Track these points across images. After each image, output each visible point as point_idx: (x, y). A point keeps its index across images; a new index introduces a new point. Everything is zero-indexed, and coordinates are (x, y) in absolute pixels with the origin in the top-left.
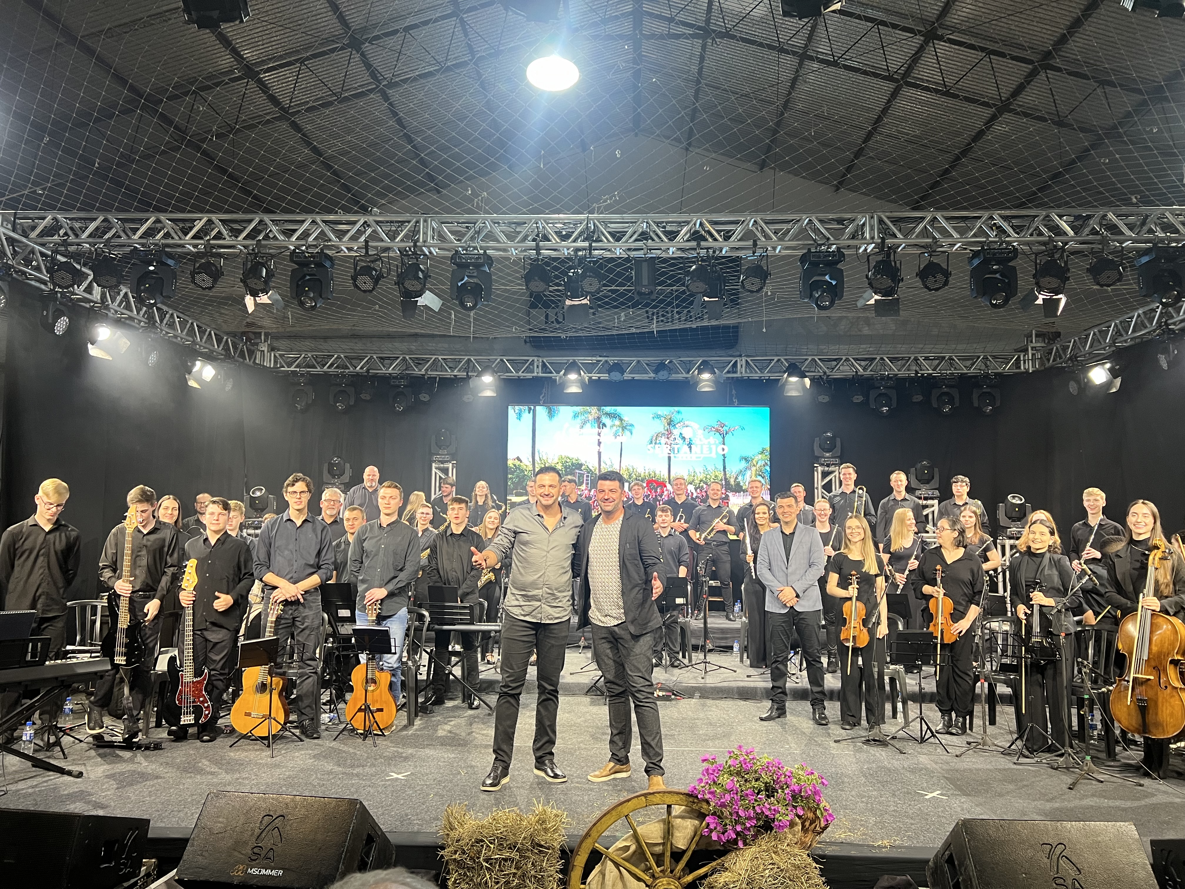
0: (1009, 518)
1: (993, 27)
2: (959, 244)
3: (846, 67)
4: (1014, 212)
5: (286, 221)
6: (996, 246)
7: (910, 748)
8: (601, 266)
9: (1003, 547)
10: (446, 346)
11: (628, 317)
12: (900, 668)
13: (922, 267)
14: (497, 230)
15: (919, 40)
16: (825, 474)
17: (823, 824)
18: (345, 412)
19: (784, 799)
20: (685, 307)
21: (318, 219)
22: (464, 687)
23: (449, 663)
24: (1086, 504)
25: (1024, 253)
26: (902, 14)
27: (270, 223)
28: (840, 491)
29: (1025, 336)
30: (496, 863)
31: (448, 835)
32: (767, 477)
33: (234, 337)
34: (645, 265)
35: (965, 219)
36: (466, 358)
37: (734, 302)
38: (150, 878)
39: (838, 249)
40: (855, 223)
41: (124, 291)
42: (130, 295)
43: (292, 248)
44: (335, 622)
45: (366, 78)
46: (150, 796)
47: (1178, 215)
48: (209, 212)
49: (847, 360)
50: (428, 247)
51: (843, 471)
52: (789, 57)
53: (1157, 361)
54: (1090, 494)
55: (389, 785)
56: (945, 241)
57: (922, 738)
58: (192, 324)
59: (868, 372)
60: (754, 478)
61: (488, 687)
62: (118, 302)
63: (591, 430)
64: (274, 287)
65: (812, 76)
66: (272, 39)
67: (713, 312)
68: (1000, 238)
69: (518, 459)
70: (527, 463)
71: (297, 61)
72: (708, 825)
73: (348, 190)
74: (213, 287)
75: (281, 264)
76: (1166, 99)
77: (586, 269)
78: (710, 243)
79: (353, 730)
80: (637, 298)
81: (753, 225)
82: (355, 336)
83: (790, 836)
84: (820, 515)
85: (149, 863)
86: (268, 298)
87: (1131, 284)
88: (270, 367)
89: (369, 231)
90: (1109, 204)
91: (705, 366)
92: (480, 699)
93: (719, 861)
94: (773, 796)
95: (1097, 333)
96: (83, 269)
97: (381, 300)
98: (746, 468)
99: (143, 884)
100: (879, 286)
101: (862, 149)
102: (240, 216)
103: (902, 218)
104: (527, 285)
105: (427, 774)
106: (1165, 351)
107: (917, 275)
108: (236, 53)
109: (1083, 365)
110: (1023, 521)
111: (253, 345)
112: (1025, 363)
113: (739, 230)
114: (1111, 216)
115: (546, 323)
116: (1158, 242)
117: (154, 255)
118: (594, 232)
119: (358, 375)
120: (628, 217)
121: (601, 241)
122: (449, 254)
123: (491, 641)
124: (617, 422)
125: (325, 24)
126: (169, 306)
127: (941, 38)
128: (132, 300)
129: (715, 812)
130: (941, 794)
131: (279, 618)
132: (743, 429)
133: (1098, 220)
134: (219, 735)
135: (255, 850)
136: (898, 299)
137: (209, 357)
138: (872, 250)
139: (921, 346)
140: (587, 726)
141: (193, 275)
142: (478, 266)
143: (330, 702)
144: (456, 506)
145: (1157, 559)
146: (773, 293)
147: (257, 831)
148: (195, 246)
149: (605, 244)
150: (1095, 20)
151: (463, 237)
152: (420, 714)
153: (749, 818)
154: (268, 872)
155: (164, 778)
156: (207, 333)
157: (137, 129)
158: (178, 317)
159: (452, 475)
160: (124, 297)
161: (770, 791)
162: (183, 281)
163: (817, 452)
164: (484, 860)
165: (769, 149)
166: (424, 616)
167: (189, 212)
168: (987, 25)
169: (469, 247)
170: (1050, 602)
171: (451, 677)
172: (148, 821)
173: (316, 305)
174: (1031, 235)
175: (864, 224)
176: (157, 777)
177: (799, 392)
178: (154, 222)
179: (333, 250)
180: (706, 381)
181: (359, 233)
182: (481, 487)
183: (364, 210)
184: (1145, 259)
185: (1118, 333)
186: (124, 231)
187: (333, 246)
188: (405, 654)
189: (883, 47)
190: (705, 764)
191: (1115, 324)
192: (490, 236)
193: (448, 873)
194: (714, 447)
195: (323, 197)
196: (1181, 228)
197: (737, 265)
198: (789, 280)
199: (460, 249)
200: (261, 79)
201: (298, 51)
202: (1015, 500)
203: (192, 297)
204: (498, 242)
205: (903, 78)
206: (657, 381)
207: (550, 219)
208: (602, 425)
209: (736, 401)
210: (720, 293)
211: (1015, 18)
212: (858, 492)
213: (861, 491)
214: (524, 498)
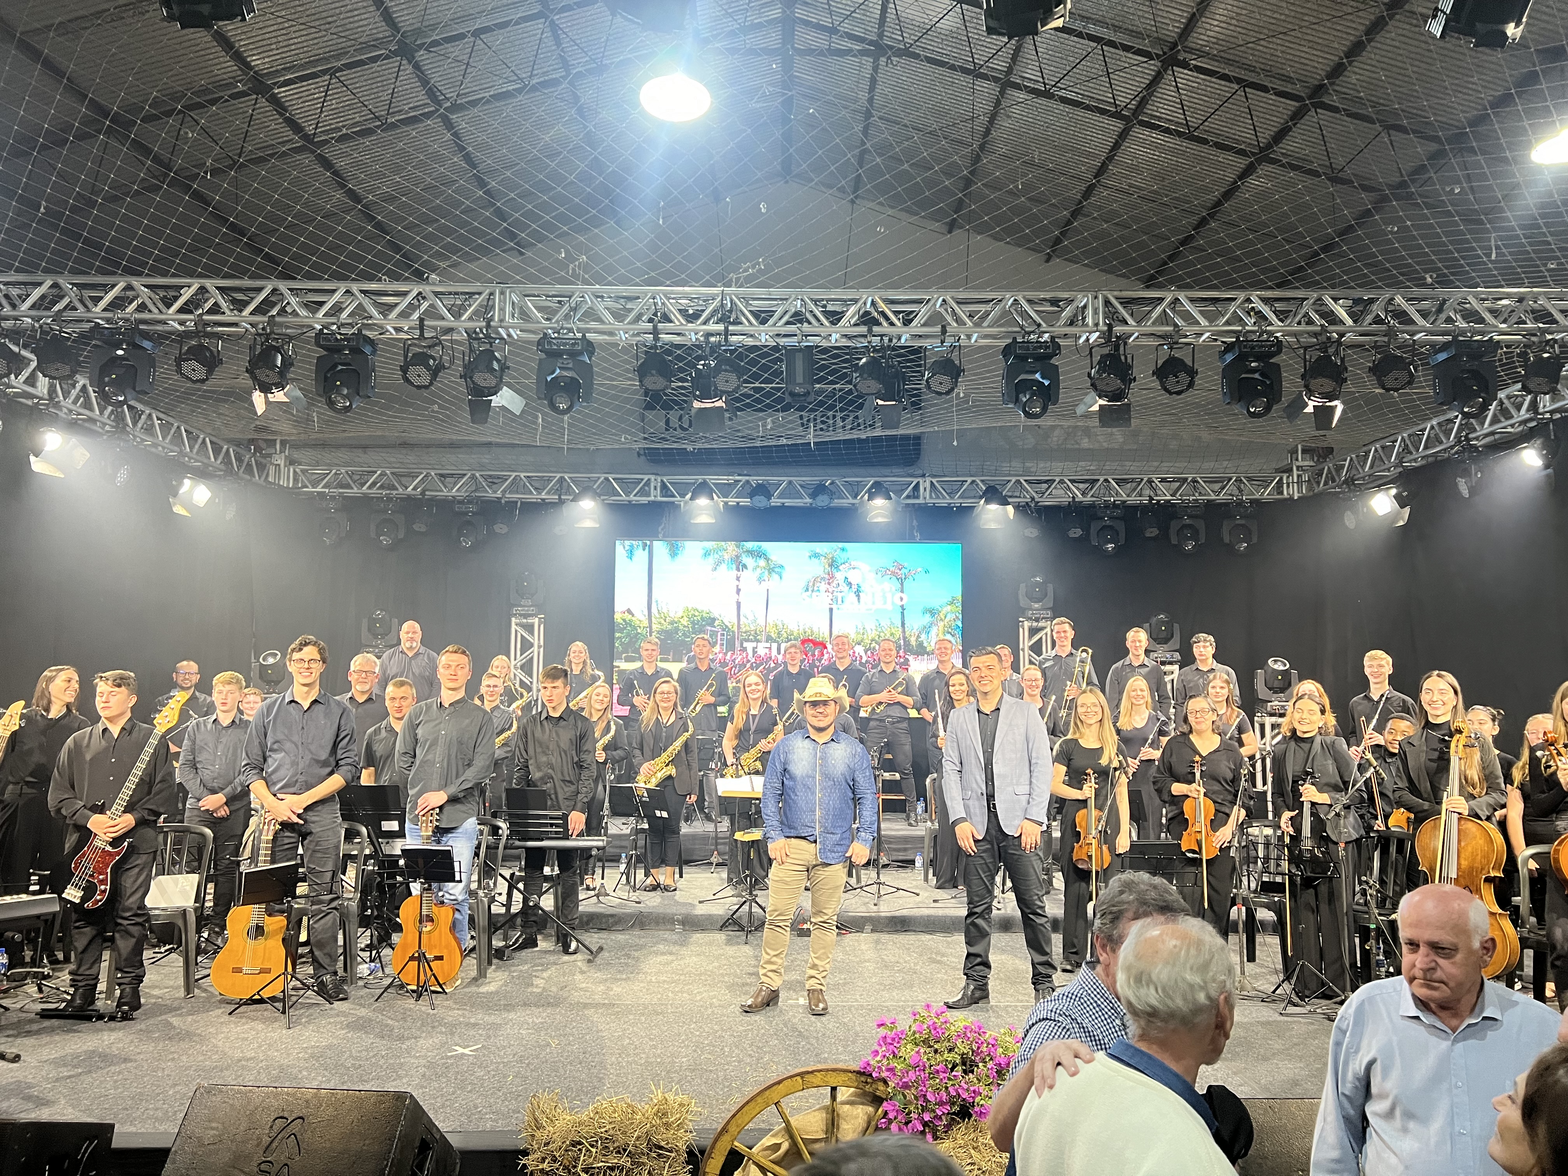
0: (1270, 689)
1: (1250, 51)
2: (1207, 334)
3: (1064, 100)
4: (1277, 293)
5: (310, 290)
6: (1254, 337)
8: (740, 357)
9: (1262, 726)
10: (529, 459)
11: (776, 424)
13: (1160, 363)
14: (600, 306)
15: (1154, 65)
16: (1033, 631)
18: (392, 548)
19: (987, 1076)
20: (852, 412)
21: (355, 288)
24: (1367, 671)
25: (1290, 346)
26: (1132, 31)
27: (287, 293)
28: (1053, 653)
29: (1289, 452)
30: (598, 1173)
31: (533, 1135)
33: (238, 445)
34: (799, 357)
35: (1215, 300)
36: (558, 475)
37: (916, 405)
39: (1053, 338)
40: (1075, 305)
41: (81, 383)
42: (90, 389)
43: (319, 327)
44: (377, 837)
45: (422, 97)
46: (116, 1088)
47: (1484, 300)
48: (201, 276)
49: (1062, 482)
50: (506, 329)
51: (1057, 628)
52: (986, 84)
53: (1456, 484)
54: (1373, 658)
55: (452, 1064)
56: (1189, 330)
58: (178, 427)
59: (1088, 499)
60: (941, 637)
61: (587, 923)
62: (73, 398)
63: (727, 573)
64: (293, 380)
65: (1016, 110)
66: (292, 42)
67: (889, 419)
68: (1260, 327)
69: (629, 611)
70: (640, 617)
71: (324, 72)
72: (886, 1113)
73: (397, 249)
74: (207, 379)
75: (302, 348)
76: (1472, 150)
77: (721, 360)
78: (885, 328)
79: (402, 986)
80: (788, 399)
81: (941, 305)
82: (405, 445)
84: (1030, 687)
86: (285, 394)
87: (1423, 387)
88: (288, 487)
89: (425, 305)
90: (1396, 284)
91: (878, 489)
92: (578, 941)
94: (972, 1072)
95: (1380, 450)
96: (23, 353)
97: (441, 398)
98: (931, 625)
100: (1104, 388)
102: (247, 283)
103: (1134, 299)
104: (640, 381)
105: (504, 1047)
106: (1466, 474)
107: (1154, 373)
108: (239, 58)
109: (1361, 491)
110: (1288, 692)
111: (264, 456)
112: (1288, 487)
113: (923, 312)
114: (1399, 299)
115: (667, 430)
116: (1459, 335)
117: (123, 334)
118: (730, 311)
119: (409, 498)
120: (776, 292)
121: (741, 323)
122: (535, 338)
124: (762, 562)
125: (365, 22)
126: (146, 404)
127: (1185, 65)
128: (93, 395)
129: (895, 1096)
132: (927, 571)
133: (1383, 304)
135: (263, 1166)
136: (1129, 405)
137: (202, 474)
138: (1095, 341)
139: (1156, 464)
140: (722, 975)
141: (179, 361)
142: (573, 354)
143: (370, 947)
145: (1461, 746)
146: (967, 395)
147: (266, 1140)
148: (182, 323)
149: (745, 328)
150: (1379, 45)
151: (554, 315)
152: (495, 961)
153: (941, 1103)
155: (136, 1061)
156: (200, 441)
157: (100, 161)
158: (158, 419)
159: (539, 632)
160: (81, 390)
161: (968, 1066)
162: (165, 371)
163: (1023, 601)
164: (583, 1170)
165: (961, 205)
166: (499, 828)
167: (174, 275)
168: (1243, 49)
169: (562, 328)
170: (1323, 798)
172: (112, 1126)
173: (351, 405)
174: (1299, 323)
175: (1085, 307)
176: (126, 1060)
177: (1000, 524)
178: (124, 289)
179: (376, 330)
180: (878, 509)
181: (412, 307)
182: (578, 650)
183: (419, 276)
184: (1442, 357)
185: (1406, 450)
186: (81, 301)
187: (375, 324)
189: (1108, 73)
190: (882, 1031)
191: (1403, 438)
192: (591, 315)
194: (889, 596)
195: (361, 259)
196: (1487, 316)
197: (920, 358)
198: (988, 378)
199: (550, 331)
200: (274, 96)
201: (324, 58)
202: (1278, 665)
203: (177, 391)
204: (603, 322)
205: (1133, 114)
206: (815, 508)
207: (672, 293)
208: (741, 566)
209: (917, 535)
210: (899, 392)
211: (1279, 41)
212: (1080, 655)
213: (1084, 655)
214: (636, 665)
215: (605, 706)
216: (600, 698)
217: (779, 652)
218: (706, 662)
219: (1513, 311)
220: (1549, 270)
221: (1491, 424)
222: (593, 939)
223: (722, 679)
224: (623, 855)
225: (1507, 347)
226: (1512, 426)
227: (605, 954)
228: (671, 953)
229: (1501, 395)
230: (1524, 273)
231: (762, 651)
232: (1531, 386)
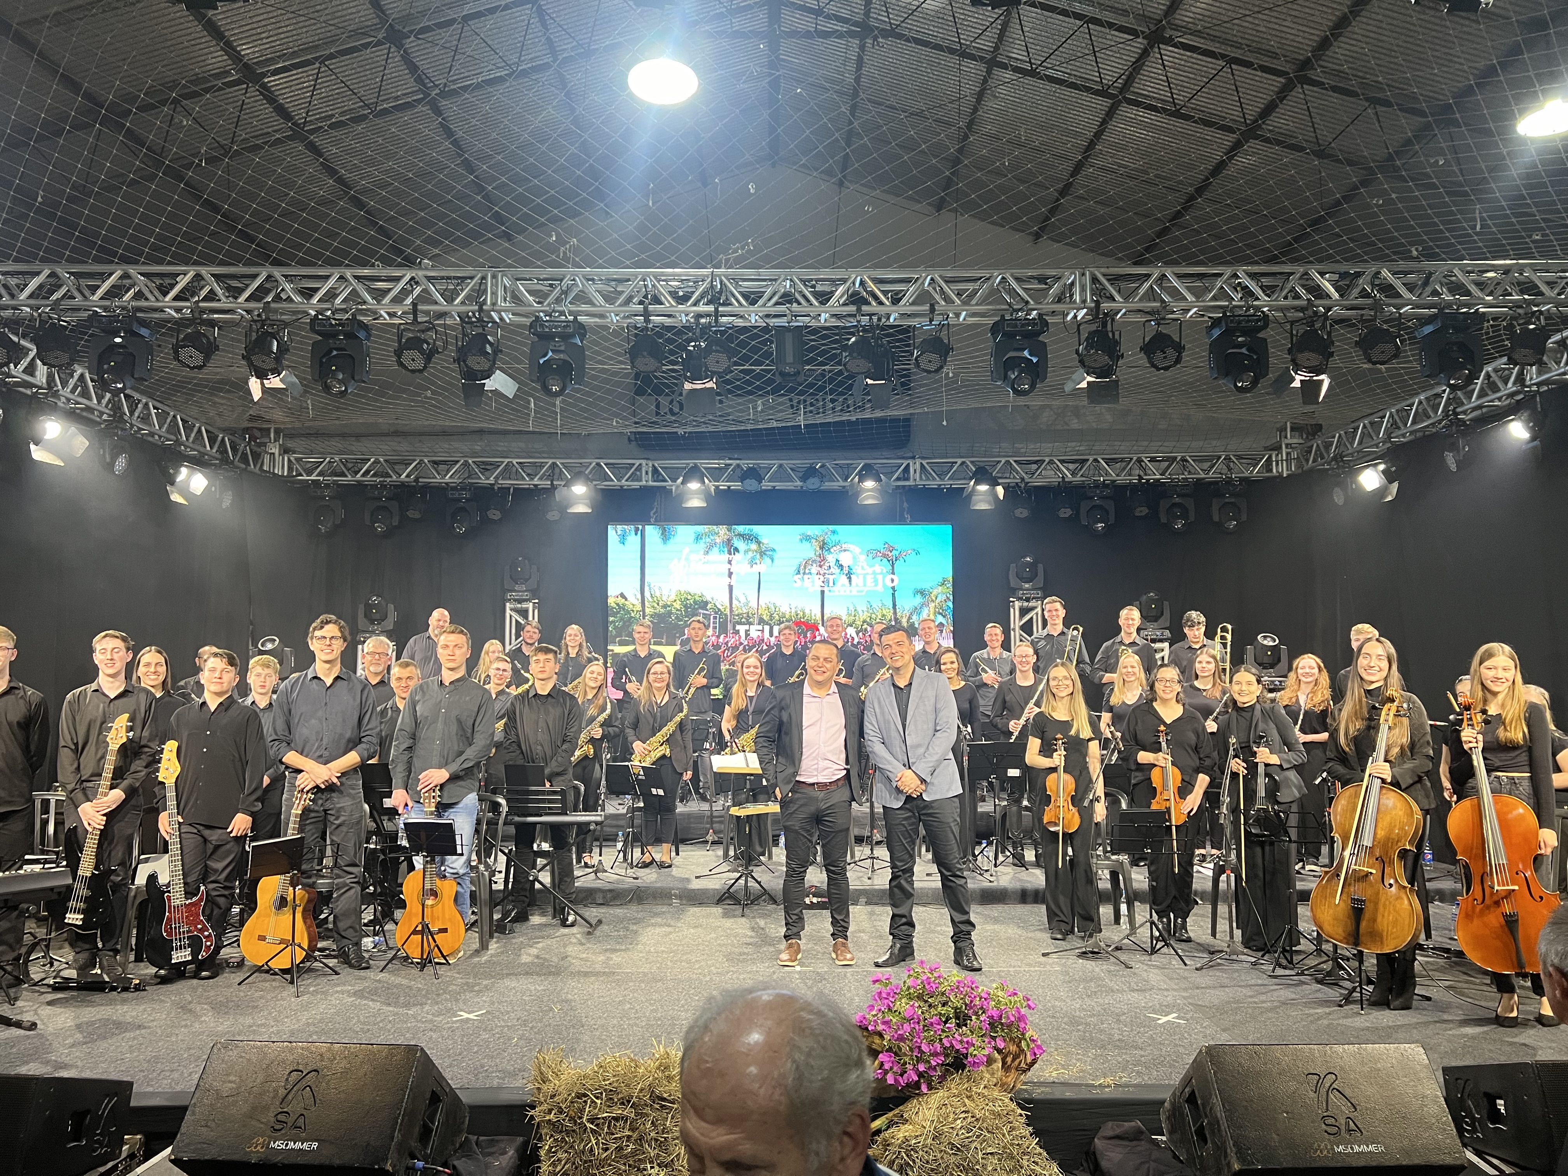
0: (1260, 665)
1: (1236, 27)
2: (1194, 310)
3: (1051, 79)
4: (1264, 268)
5: (304, 277)
6: (1241, 313)
7: (1138, 961)
8: (730, 338)
10: (522, 445)
11: (767, 407)
12: (1124, 858)
13: (1147, 339)
14: (591, 289)
15: (1140, 43)
16: (1024, 611)
17: (1029, 1059)
18: (386, 535)
19: (981, 1029)
20: (842, 394)
21: (348, 274)
22: (555, 897)
23: (534, 866)
24: (1354, 645)
25: (1276, 321)
26: (1119, 9)
27: (281, 279)
28: (1045, 632)
29: (1278, 430)
30: (603, 1124)
31: (539, 1089)
32: (950, 616)
33: (233, 435)
34: (789, 338)
35: (1201, 276)
36: (551, 461)
37: (906, 386)
38: (134, 1160)
39: (1040, 315)
40: (1062, 282)
41: (79, 372)
42: (87, 375)
43: (313, 313)
44: (380, 815)
45: (411, 84)
46: (131, 1052)
47: (1469, 272)
48: (196, 263)
49: (1051, 462)
50: (498, 312)
51: (1048, 607)
52: (972, 64)
53: (1443, 460)
54: (1359, 632)
55: (458, 1028)
56: (1176, 306)
57: (1153, 948)
58: (174, 416)
59: (1078, 478)
60: (932, 617)
61: (585, 898)
62: (71, 387)
63: (719, 557)
64: (288, 367)
65: (1003, 90)
66: (280, 31)
67: (878, 400)
68: (1247, 302)
69: (622, 596)
70: (633, 600)
71: (314, 59)
72: (882, 1064)
73: (389, 234)
74: (204, 365)
75: (298, 335)
76: (1455, 123)
77: (710, 342)
78: (874, 307)
79: (407, 958)
80: (778, 380)
81: (930, 284)
82: (397, 433)
83: (988, 1076)
84: (1021, 663)
85: (132, 1141)
86: (281, 380)
87: (1410, 361)
88: (283, 476)
89: (418, 290)
90: (1382, 258)
91: (868, 472)
92: (576, 913)
93: (896, 1111)
94: (966, 1025)
95: (1368, 426)
96: (22, 342)
97: (434, 383)
98: (923, 605)
99: (125, 1168)
100: (1093, 365)
101: (1068, 186)
102: (240, 269)
103: (1121, 276)
104: (632, 363)
105: (508, 1012)
106: (1453, 448)
107: (1141, 349)
108: (229, 48)
109: (1349, 467)
110: (1277, 667)
111: (260, 445)
112: (1277, 464)
113: (912, 290)
114: (1385, 273)
115: (657, 414)
116: (1444, 308)
117: (121, 322)
118: (720, 292)
119: (403, 485)
120: (765, 272)
121: (731, 304)
122: (527, 321)
123: (589, 838)
124: (754, 546)
125: (354, 10)
126: (142, 392)
127: (1169, 41)
128: (90, 384)
129: (890, 1048)
130: (1177, 1018)
131: (306, 811)
132: (918, 553)
133: (1369, 278)
134: (223, 969)
135: (280, 1117)
136: (1117, 382)
137: (199, 462)
138: (1083, 318)
139: (1146, 443)
140: (719, 945)
141: (176, 349)
142: (566, 337)
144: (541, 657)
146: (956, 375)
147: (282, 1092)
148: (178, 310)
149: (735, 308)
150: (1365, 20)
151: (546, 299)
152: (496, 935)
153: (935, 1054)
154: (298, 1145)
155: (149, 1027)
156: (196, 430)
157: (94, 150)
158: (155, 408)
159: (534, 616)
160: (79, 380)
161: (962, 1019)
162: (161, 358)
163: (1013, 581)
164: (588, 1120)
165: (949, 183)
166: (499, 805)
167: (170, 263)
168: (1228, 25)
169: (554, 311)
171: (537, 886)
172: (130, 1084)
173: (346, 389)
174: (1286, 298)
175: (1073, 284)
176: (139, 1027)
177: (989, 503)
178: (121, 278)
179: (370, 315)
180: (869, 490)
181: (405, 293)
182: (574, 634)
183: (410, 262)
184: (1428, 329)
185: (1394, 425)
186: (79, 290)
187: (369, 310)
188: (474, 857)
189: (1094, 52)
190: (877, 985)
191: (1391, 413)
192: (582, 298)
193: (540, 1139)
194: (880, 577)
195: (354, 245)
196: (1473, 288)
197: (909, 337)
198: (977, 357)
199: (542, 314)
200: (264, 86)
201: (317, 46)
202: (1268, 641)
203: (174, 380)
204: (593, 305)
205: (1120, 93)
206: (806, 491)
207: (663, 274)
208: (733, 550)
209: (908, 517)
210: (888, 373)
211: (1264, 17)
212: (1072, 633)
213: (1076, 633)
214: (630, 648)
215: (599, 684)
216: (595, 675)
217: (771, 635)
218: (700, 646)
219: (1498, 284)
220: (1534, 242)
221: (1479, 397)
222: (593, 913)
223: (715, 662)
224: (620, 833)
225: (1494, 319)
226: (1500, 399)
227: (604, 927)
228: (669, 926)
229: (1489, 368)
230: (1509, 244)
231: (754, 634)
232: (1516, 356)
